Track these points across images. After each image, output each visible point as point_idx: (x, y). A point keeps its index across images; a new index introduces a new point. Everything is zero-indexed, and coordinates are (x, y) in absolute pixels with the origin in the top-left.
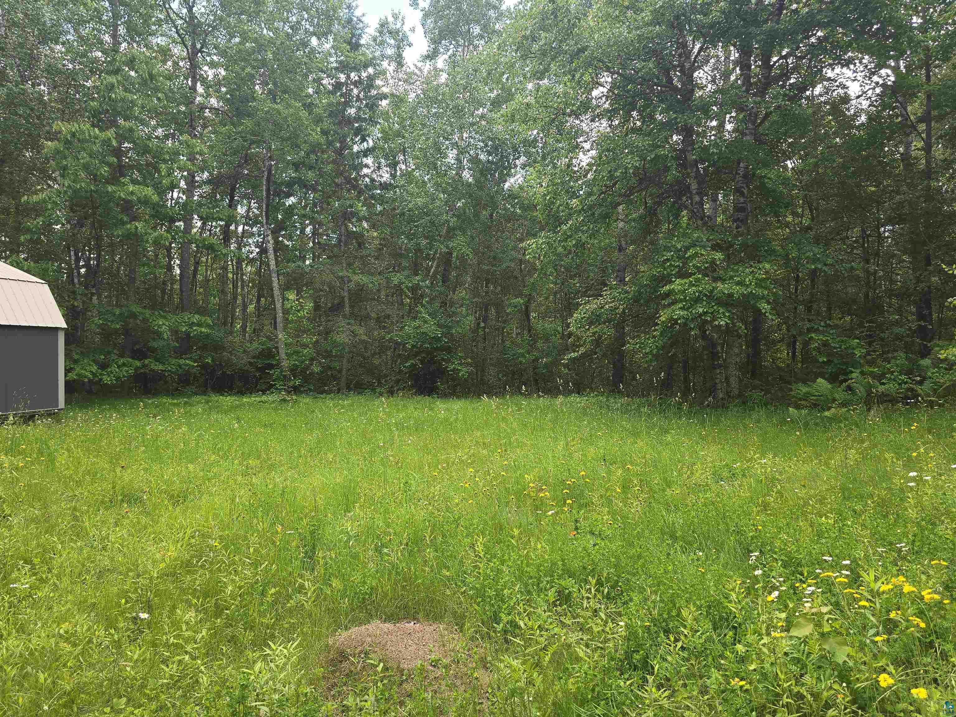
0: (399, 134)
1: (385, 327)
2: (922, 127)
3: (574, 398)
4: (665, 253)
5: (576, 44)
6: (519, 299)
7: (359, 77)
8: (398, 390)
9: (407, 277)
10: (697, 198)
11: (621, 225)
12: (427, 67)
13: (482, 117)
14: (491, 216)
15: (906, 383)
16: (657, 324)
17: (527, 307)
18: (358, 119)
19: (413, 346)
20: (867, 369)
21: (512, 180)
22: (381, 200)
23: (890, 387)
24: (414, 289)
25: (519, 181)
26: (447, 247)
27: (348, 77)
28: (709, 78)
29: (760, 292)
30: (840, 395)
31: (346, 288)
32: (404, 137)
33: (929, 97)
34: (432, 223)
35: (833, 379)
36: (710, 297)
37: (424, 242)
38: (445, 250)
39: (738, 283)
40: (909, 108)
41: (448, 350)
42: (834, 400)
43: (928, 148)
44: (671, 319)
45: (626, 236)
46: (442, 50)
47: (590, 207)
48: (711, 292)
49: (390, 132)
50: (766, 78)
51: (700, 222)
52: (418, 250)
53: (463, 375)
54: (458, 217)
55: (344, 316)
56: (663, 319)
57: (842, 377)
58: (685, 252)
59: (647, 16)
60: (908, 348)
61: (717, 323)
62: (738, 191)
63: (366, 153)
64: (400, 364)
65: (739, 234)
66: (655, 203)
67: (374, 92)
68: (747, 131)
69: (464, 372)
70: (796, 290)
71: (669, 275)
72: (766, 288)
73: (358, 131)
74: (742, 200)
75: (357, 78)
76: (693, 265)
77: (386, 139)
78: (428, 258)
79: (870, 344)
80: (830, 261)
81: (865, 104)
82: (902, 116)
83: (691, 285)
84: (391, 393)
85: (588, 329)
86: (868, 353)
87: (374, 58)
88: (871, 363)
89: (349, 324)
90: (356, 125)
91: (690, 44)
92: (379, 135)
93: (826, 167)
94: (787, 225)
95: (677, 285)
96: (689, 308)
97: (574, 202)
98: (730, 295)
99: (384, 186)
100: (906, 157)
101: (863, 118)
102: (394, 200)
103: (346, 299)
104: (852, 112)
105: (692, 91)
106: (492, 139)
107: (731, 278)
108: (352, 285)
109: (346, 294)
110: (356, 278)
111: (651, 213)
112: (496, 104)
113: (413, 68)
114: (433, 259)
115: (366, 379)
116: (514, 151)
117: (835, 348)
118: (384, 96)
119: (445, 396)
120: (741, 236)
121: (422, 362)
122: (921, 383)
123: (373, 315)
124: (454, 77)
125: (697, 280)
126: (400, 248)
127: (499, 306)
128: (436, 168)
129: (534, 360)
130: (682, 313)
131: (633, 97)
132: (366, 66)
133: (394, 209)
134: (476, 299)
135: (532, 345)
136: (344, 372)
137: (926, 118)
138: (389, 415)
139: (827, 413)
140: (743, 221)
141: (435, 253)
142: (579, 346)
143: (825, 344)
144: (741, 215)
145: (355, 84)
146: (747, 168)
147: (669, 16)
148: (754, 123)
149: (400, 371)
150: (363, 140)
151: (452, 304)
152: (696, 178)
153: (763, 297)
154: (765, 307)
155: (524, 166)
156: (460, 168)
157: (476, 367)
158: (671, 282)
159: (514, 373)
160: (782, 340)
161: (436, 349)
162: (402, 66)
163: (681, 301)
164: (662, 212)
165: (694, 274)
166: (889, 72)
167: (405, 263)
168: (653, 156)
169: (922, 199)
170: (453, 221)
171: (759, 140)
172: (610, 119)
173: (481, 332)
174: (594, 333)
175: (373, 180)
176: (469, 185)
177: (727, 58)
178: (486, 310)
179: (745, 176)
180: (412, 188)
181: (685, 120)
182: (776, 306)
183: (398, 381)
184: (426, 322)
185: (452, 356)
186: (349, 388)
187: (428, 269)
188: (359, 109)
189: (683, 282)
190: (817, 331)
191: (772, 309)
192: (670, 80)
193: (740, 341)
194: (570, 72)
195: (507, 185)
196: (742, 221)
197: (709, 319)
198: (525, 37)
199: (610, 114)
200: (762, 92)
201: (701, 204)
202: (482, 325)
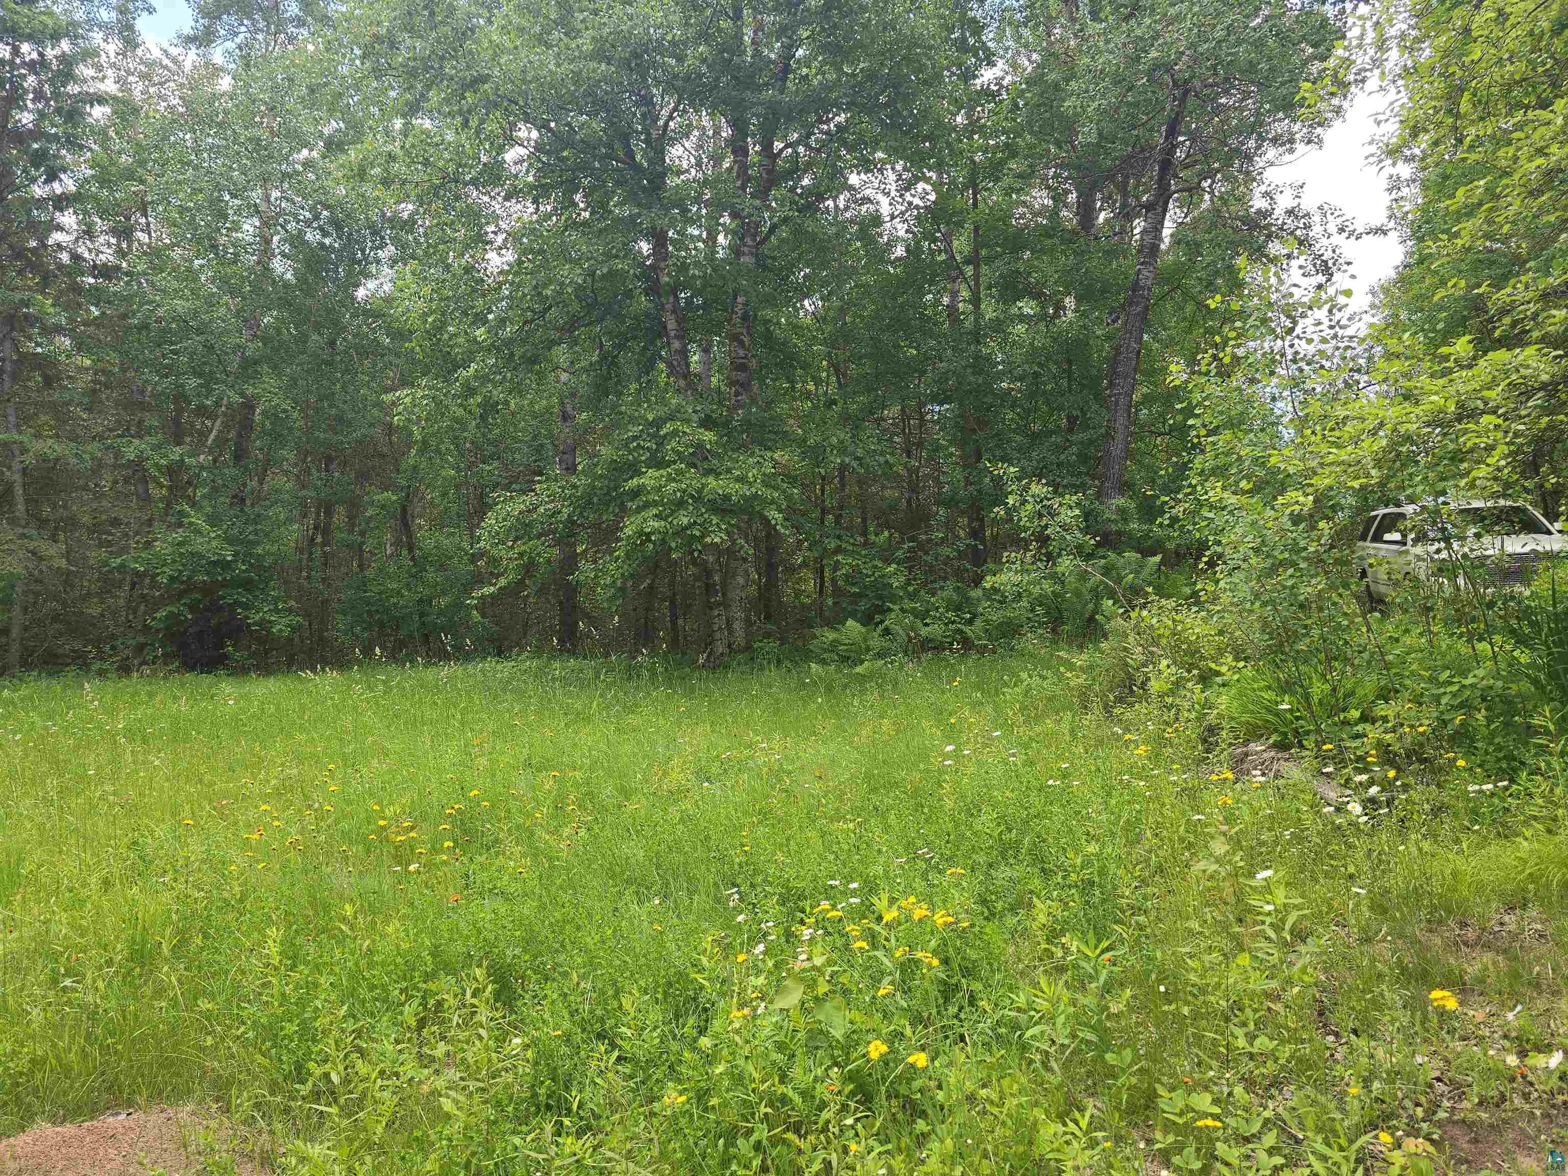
0: (129, 175)
1: (109, 544)
2: (969, 270)
3: (490, 664)
4: (630, 427)
5: (469, 67)
6: (388, 494)
7: (41, 55)
8: (141, 664)
9: (157, 447)
10: (676, 345)
11: (564, 377)
12: (191, 58)
13: (308, 164)
14: (332, 343)
15: (953, 622)
16: (619, 539)
17: (404, 509)
18: (37, 134)
19: (172, 579)
20: (908, 605)
21: (371, 285)
22: (97, 296)
23: (934, 630)
24: (174, 470)
25: (386, 287)
26: (242, 394)
27: (16, 51)
28: (693, 160)
29: (769, 494)
30: (876, 642)
31: (16, 466)
32: (142, 182)
33: (976, 230)
34: (210, 348)
35: (867, 620)
36: (698, 499)
37: (193, 382)
38: (237, 399)
39: (739, 480)
40: (956, 243)
41: (247, 585)
42: (868, 649)
43: (976, 301)
44: (641, 533)
45: (573, 395)
46: (222, 32)
47: (509, 343)
48: (700, 491)
49: (113, 170)
50: (770, 172)
51: (682, 383)
52: (180, 397)
53: (281, 631)
54: (265, 340)
55: (13, 522)
56: (628, 531)
57: (878, 618)
58: (659, 428)
59: (586, 43)
60: (958, 574)
61: (708, 540)
62: (735, 338)
63: (61, 202)
64: (145, 613)
65: (739, 405)
66: (614, 346)
67: (73, 89)
68: (746, 250)
69: (281, 626)
70: (823, 490)
71: (636, 462)
72: (775, 488)
73: (38, 158)
74: (741, 353)
75: (35, 56)
76: (673, 449)
77: (104, 181)
78: (202, 411)
79: (910, 569)
80: (860, 453)
81: (901, 230)
82: (946, 252)
83: (670, 479)
84: (125, 669)
85: (512, 547)
86: (908, 583)
87: (74, 24)
88: (912, 597)
89: (23, 536)
90: (36, 146)
91: (657, 100)
92: (90, 172)
93: (855, 316)
94: (808, 395)
95: (650, 478)
96: (668, 516)
97: (480, 333)
98: (727, 498)
99: (106, 272)
100: (952, 309)
101: (900, 251)
102: (128, 299)
103: (19, 491)
104: (886, 238)
105: (663, 175)
106: (326, 207)
107: (729, 471)
108: (29, 459)
109: (17, 477)
110: (38, 446)
111: (608, 361)
112: (334, 146)
113: (156, 54)
114: (213, 416)
115: (68, 646)
116: (372, 234)
117: (868, 576)
118: (100, 99)
119: (240, 671)
120: (742, 407)
121: (192, 608)
122: (970, 622)
123: (86, 519)
124: (247, 85)
125: (680, 472)
126: (142, 392)
127: (354, 506)
128: (214, 247)
129: (421, 601)
130: (656, 524)
131: (573, 171)
132: (56, 37)
133: (124, 316)
134: (304, 492)
135: (417, 575)
136: (15, 632)
137: (973, 260)
138: (112, 713)
139: (859, 669)
140: (745, 386)
141: (217, 404)
142: (497, 576)
143: (856, 569)
144: (741, 376)
145: (32, 66)
146: (746, 304)
147: (621, 52)
148: (754, 236)
149: (146, 628)
150: (52, 177)
151: (258, 499)
152: (674, 312)
153: (773, 502)
154: (775, 516)
155: (393, 262)
156: (266, 252)
157: (307, 615)
158: (640, 474)
159: (382, 625)
160: (805, 564)
161: (224, 584)
162: (137, 46)
163: (655, 504)
164: (627, 360)
165: (674, 462)
166: (929, 188)
167: (152, 421)
168: (605, 270)
169: (969, 371)
170: (253, 348)
171: (762, 263)
172: (535, 201)
173: (318, 552)
174: (521, 555)
175: (76, 257)
176: (287, 285)
177: (717, 133)
178: (329, 513)
179: (745, 317)
180: (161, 279)
181: (653, 219)
182: (790, 513)
183: (140, 648)
184: (198, 532)
185: (256, 597)
186: (26, 664)
187: (203, 434)
188: (42, 115)
189: (657, 474)
190: (844, 551)
191: (786, 519)
192: (631, 155)
193: (745, 566)
194: (460, 112)
195: (361, 293)
196: (741, 385)
197: (698, 534)
198: (377, 38)
199: (539, 192)
200: (763, 193)
201: (684, 354)
202: (319, 539)
